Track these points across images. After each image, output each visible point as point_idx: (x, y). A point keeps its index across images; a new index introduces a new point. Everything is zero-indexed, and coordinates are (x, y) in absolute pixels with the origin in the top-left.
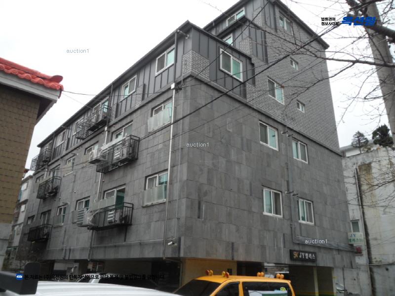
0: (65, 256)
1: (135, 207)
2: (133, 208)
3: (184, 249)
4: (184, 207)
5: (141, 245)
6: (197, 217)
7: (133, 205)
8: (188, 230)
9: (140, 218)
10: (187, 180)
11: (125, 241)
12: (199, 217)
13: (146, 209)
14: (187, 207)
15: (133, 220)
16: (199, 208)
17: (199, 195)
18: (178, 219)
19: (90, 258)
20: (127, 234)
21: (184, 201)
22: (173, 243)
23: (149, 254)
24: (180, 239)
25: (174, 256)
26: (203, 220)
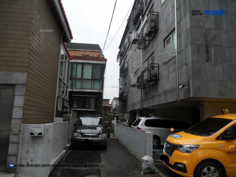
0: (133, 108)
1: (160, 66)
2: (159, 67)
3: (193, 90)
4: (190, 53)
5: (165, 92)
6: (205, 60)
7: (159, 64)
8: (196, 73)
9: (163, 73)
10: (191, 27)
11: (157, 92)
12: (207, 61)
13: (166, 65)
14: (193, 52)
15: (159, 77)
16: (207, 52)
17: (206, 40)
18: (186, 65)
19: (142, 108)
20: (158, 86)
21: (190, 47)
22: (183, 86)
23: (171, 99)
24: (189, 82)
25: (186, 98)
26: (213, 62)
